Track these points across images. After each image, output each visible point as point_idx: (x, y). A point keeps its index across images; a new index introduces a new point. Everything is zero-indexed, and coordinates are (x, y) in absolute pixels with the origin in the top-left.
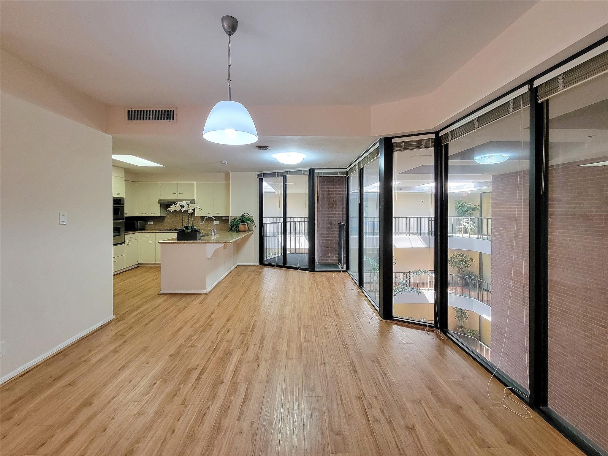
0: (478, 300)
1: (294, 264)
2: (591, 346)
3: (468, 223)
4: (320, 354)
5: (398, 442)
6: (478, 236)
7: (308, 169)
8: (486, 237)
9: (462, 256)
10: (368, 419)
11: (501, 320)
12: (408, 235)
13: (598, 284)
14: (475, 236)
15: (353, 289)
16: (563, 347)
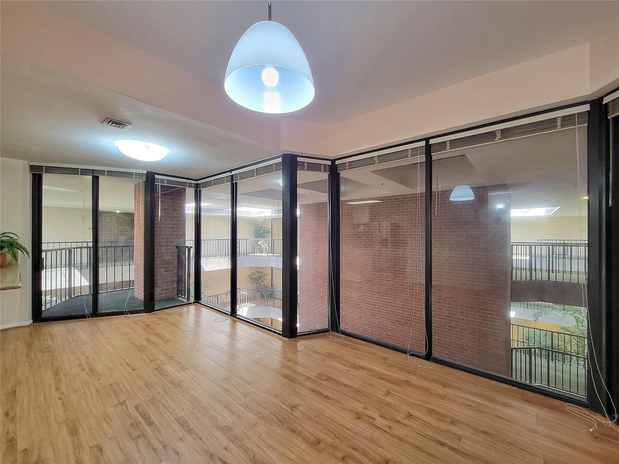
0: (274, 307)
1: (114, 308)
2: (361, 318)
3: (264, 244)
4: (277, 400)
5: (418, 432)
6: (274, 255)
7: (145, 172)
8: (278, 255)
9: (259, 272)
10: (384, 430)
11: (307, 317)
12: (217, 257)
13: (365, 278)
14: (271, 255)
15: (226, 320)
16: (346, 324)
